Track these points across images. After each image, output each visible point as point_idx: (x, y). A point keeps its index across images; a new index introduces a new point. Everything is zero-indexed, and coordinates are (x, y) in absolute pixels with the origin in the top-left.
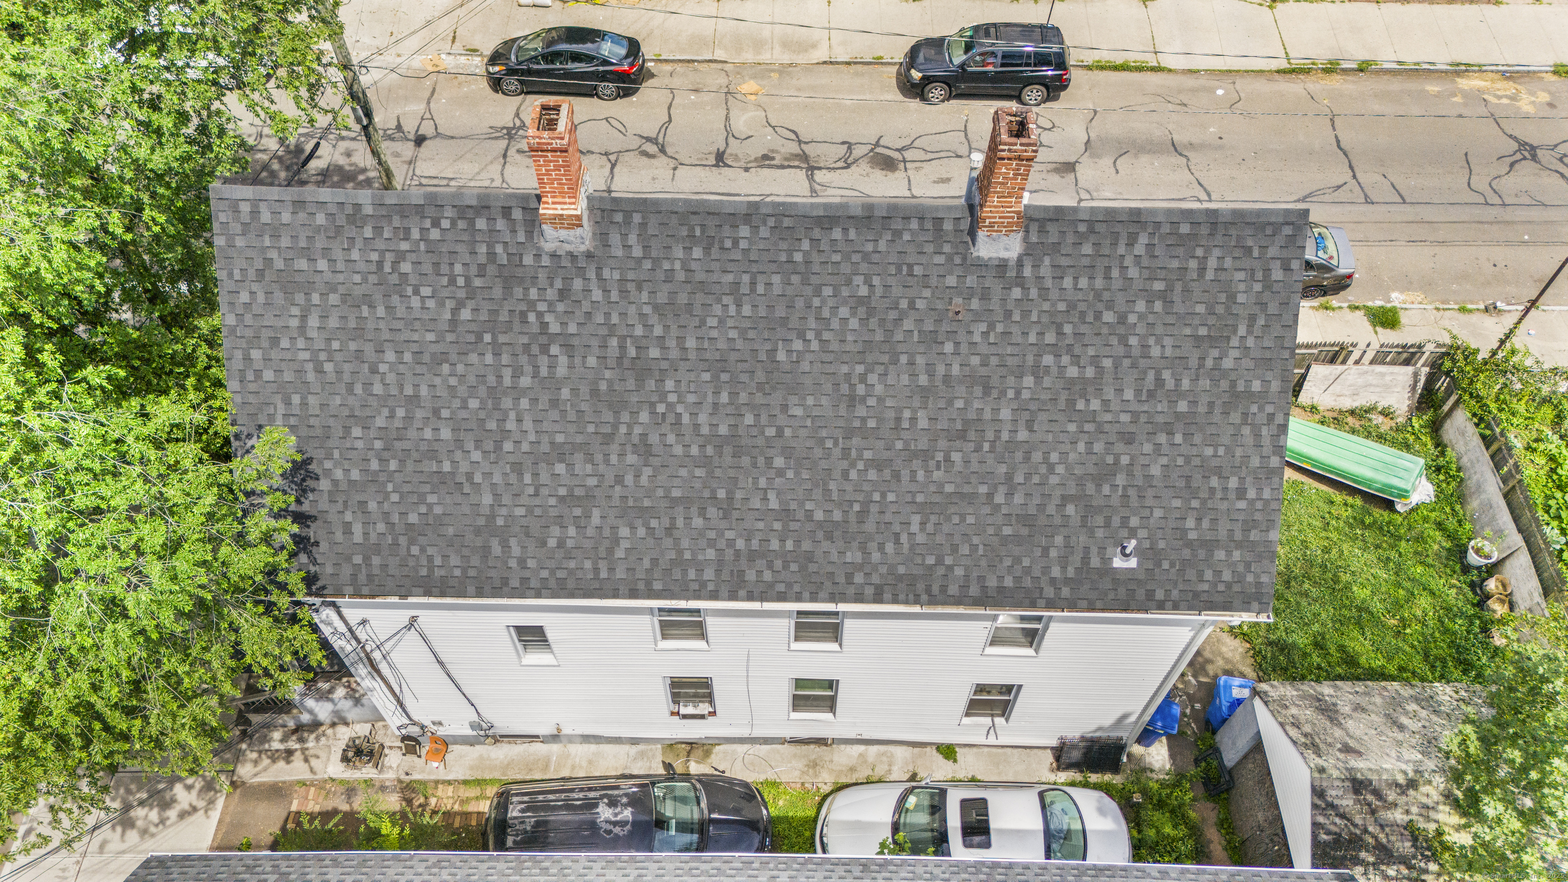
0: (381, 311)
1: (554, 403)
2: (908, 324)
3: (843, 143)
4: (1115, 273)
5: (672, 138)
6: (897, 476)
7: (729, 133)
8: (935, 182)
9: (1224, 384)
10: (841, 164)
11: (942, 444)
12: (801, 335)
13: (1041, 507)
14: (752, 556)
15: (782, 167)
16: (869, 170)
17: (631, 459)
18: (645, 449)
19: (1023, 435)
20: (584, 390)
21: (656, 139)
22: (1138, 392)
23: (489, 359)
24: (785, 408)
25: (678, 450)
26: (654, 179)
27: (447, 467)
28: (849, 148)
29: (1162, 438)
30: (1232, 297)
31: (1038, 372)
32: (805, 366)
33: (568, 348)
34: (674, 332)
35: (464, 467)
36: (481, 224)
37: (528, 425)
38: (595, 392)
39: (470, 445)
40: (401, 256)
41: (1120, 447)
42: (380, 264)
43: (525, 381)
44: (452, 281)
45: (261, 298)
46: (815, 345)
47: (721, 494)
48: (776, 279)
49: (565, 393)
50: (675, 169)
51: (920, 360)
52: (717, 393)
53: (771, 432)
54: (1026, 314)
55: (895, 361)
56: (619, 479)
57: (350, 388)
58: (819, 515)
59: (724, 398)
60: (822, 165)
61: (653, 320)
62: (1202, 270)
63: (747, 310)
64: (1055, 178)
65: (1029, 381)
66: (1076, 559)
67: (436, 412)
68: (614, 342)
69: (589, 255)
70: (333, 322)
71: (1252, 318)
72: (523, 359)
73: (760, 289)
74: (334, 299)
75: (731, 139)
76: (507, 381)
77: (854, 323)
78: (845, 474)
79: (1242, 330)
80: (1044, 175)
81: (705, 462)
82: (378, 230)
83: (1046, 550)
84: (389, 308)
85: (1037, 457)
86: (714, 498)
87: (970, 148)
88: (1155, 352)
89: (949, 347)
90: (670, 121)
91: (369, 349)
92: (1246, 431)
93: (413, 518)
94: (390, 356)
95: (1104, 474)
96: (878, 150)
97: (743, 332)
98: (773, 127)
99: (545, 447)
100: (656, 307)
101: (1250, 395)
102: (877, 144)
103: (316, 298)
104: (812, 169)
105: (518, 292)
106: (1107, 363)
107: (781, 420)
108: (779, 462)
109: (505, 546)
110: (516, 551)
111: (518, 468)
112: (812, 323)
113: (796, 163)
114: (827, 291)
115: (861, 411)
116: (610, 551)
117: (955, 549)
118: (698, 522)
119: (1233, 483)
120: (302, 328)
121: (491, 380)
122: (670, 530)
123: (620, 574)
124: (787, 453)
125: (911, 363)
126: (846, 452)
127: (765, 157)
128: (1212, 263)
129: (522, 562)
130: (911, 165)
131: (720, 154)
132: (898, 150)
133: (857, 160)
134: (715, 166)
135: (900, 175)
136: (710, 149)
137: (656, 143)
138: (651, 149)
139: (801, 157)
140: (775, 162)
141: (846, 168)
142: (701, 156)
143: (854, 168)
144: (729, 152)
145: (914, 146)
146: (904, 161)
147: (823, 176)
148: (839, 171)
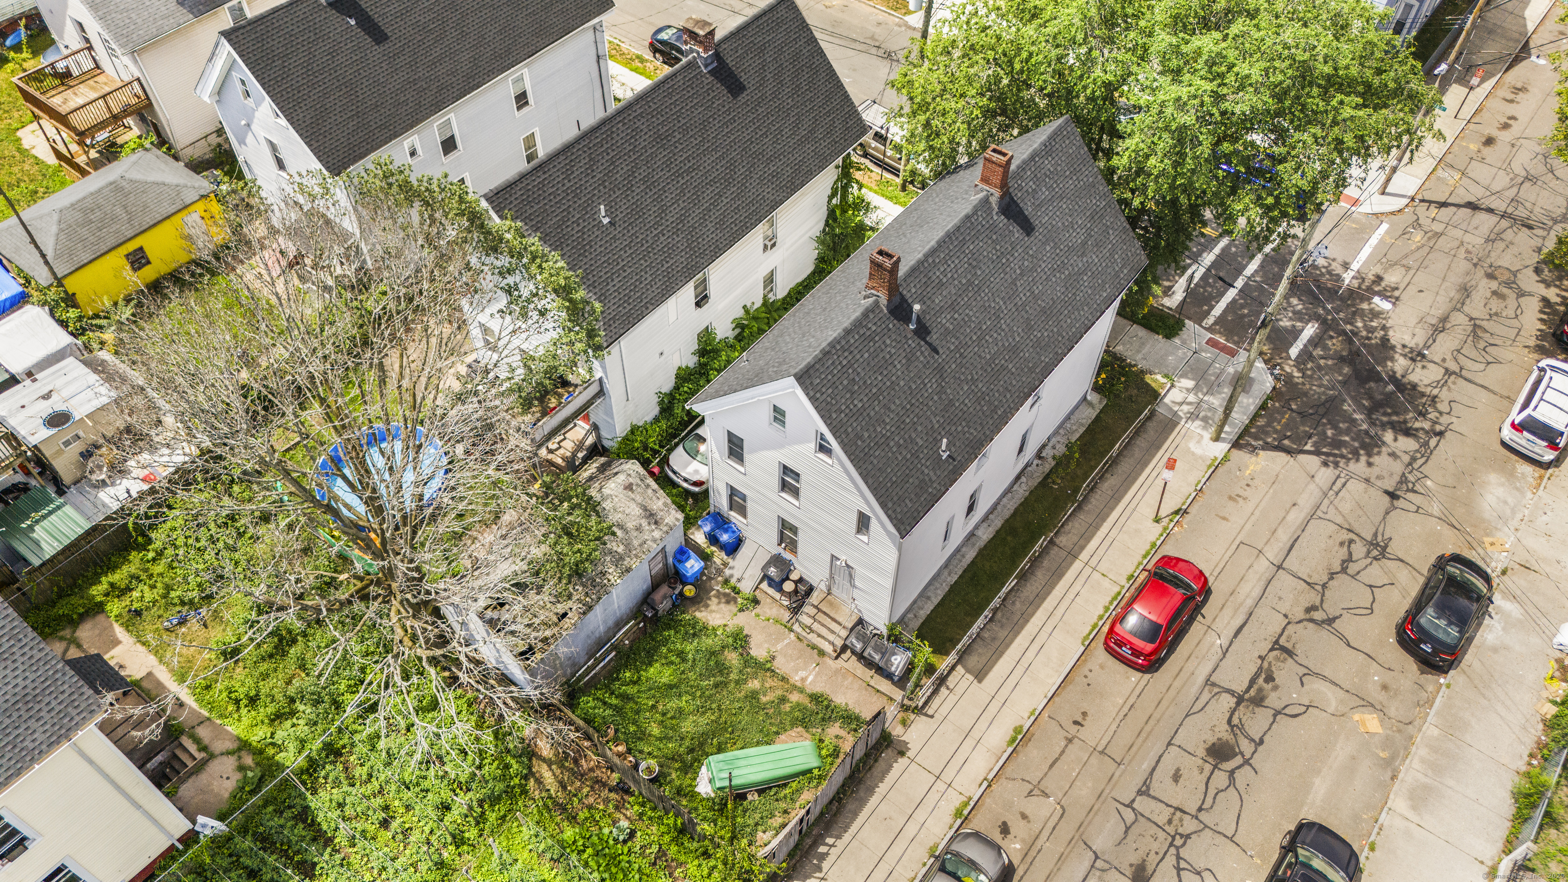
3: (1261, 742)
5: (1324, 634)
7: (1310, 673)
8: (1178, 770)
10: (1235, 721)
15: (1252, 682)
16: (1220, 735)
21: (1330, 625)
26: (1280, 598)
28: (1253, 740)
50: (1286, 616)
60: (1241, 707)
64: (1135, 859)
75: (1306, 671)
80: (1141, 853)
87: (1206, 826)
90: (1349, 645)
96: (1238, 760)
98: (1308, 707)
102: (1247, 762)
104: (1240, 700)
113: (1252, 692)
127: (1270, 678)
130: (1208, 768)
131: (1289, 653)
132: (1232, 772)
133: (1235, 735)
134: (1276, 642)
135: (1201, 752)
136: (1298, 651)
137: (1323, 622)
138: (1318, 615)
139: (1259, 701)
140: (1261, 681)
141: (1229, 721)
142: (1293, 640)
143: (1227, 727)
144: (1290, 660)
145: (1232, 787)
146: (1215, 767)
147: (1228, 702)
148: (1228, 715)
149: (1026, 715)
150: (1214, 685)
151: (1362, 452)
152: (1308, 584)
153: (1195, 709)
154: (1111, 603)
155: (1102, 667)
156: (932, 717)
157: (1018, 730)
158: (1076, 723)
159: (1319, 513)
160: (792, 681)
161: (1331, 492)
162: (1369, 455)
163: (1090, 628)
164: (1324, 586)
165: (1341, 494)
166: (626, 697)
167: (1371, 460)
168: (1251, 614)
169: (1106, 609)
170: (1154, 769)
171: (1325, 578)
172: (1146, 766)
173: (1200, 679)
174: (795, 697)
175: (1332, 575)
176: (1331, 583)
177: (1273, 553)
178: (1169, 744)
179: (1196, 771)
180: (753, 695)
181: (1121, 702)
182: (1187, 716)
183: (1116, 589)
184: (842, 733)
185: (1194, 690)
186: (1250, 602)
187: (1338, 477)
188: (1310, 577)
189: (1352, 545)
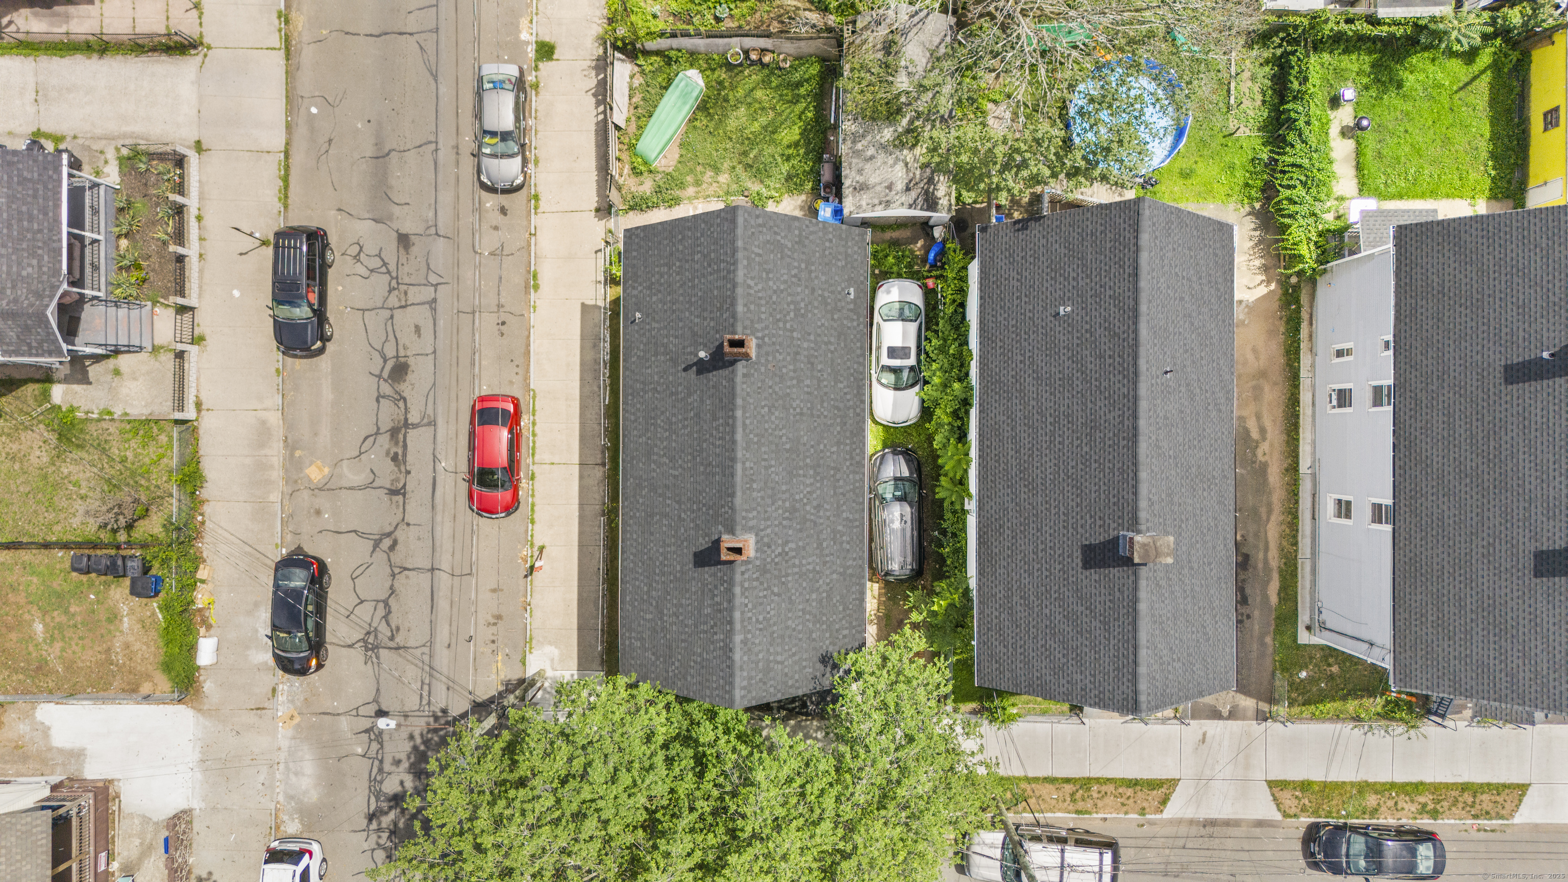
0: (775, 628)
1: (804, 548)
2: (777, 389)
3: (378, 401)
4: (760, 295)
5: (375, 529)
6: (826, 393)
7: (369, 486)
8: (419, 336)
9: (796, 247)
10: (401, 404)
11: (815, 373)
12: (781, 437)
13: (835, 329)
14: (852, 458)
15: (405, 446)
16: (406, 384)
17: (821, 513)
18: (818, 507)
19: (812, 337)
20: (800, 535)
21: (375, 540)
22: (799, 285)
23: (790, 578)
24: (805, 444)
25: (818, 492)
26: (419, 539)
27: (824, 595)
28: (383, 397)
29: (813, 275)
30: (768, 241)
31: (792, 330)
32: (791, 435)
33: (787, 542)
34: (780, 496)
35: (825, 587)
36: (746, 585)
37: (810, 560)
38: (801, 530)
39: (817, 585)
40: (757, 620)
41: (816, 294)
42: (761, 630)
43: (797, 562)
44: (765, 596)
45: (772, 682)
46: (784, 431)
47: (832, 472)
48: (763, 449)
49: (801, 544)
50: (408, 524)
51: (789, 383)
52: (799, 475)
53: (812, 450)
54: (774, 336)
55: (788, 394)
56: (828, 518)
57: (800, 640)
58: (838, 428)
59: (801, 472)
60: (402, 418)
61: (776, 505)
62: (759, 255)
63: (773, 463)
64: (414, 250)
65: (795, 334)
66: (851, 314)
67: (808, 601)
68: (784, 522)
69: (757, 535)
70: (779, 649)
71: (776, 233)
72: (790, 563)
73: (766, 456)
74: (772, 650)
75: (374, 485)
76: (796, 570)
77: (777, 413)
78: (825, 417)
79: (779, 238)
80: (412, 257)
81: (822, 479)
82: (749, 632)
83: (849, 328)
84: (774, 624)
85: (819, 331)
86: (833, 476)
87: (383, 308)
88: (785, 277)
89: (784, 370)
90: (355, 531)
91: (788, 632)
92: (811, 237)
93: (841, 608)
94: (790, 623)
95: (824, 302)
96: (385, 374)
97: (781, 464)
98: (361, 454)
99: (818, 552)
100: (773, 504)
101: (800, 235)
102: (379, 377)
103: (772, 658)
104: (406, 424)
105: (768, 566)
106: (789, 299)
107: (808, 446)
108: (822, 447)
109: (848, 567)
110: (850, 562)
111: (825, 563)
112: (777, 433)
113: (401, 436)
114: (767, 426)
115: (805, 410)
116: (851, 521)
117: (849, 368)
118: (841, 483)
119: (827, 244)
120: (782, 663)
121: (797, 577)
122: (843, 494)
123: (857, 516)
124: (819, 443)
125: (789, 387)
126: (819, 417)
127: (395, 458)
128: (757, 250)
129: (854, 559)
130: (402, 353)
131: (393, 492)
132: (385, 361)
133: (397, 392)
134: (404, 495)
135: (411, 361)
136: (386, 498)
137: (381, 540)
138: (387, 543)
139: (394, 432)
140: (400, 452)
141: (405, 400)
142: (394, 506)
143: (404, 395)
144: (388, 486)
145: (379, 348)
146: (397, 357)
147: (414, 418)
148: (409, 405)
149: (538, 303)
150: (429, 424)
151: (422, 748)
152: (406, 569)
153: (432, 393)
154: (534, 442)
156: (596, 252)
157: (536, 287)
158: (503, 323)
159: (426, 650)
160: (701, 200)
161: (427, 681)
162: (415, 748)
163: (537, 408)
164: (393, 575)
165: (419, 684)
166: (795, 100)
167: (412, 744)
168: (433, 507)
169: (534, 435)
170: (435, 324)
171: (396, 585)
172: (441, 323)
173: (440, 422)
174: (691, 191)
175: (393, 591)
176: (390, 583)
177: (443, 579)
178: (434, 352)
179: (407, 343)
181: (483, 363)
182: (434, 384)
183: (537, 457)
184: (641, 188)
185: (440, 410)
186: (439, 518)
187: (429, 703)
188: (407, 577)
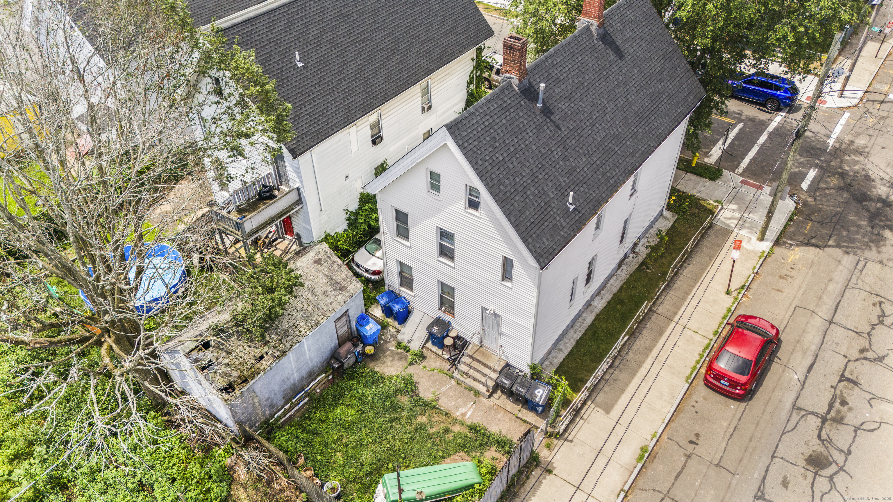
3: (849, 452)
5: (877, 368)
7: (877, 397)
8: (785, 478)
10: (824, 436)
15: (831, 406)
16: (814, 448)
21: (881, 361)
26: (837, 344)
28: (842, 451)
50: (845, 356)
60: (826, 426)
75: (871, 395)
96: (833, 468)
98: (880, 423)
102: (842, 469)
104: (824, 420)
113: (833, 413)
127: (844, 403)
130: (810, 475)
131: (855, 383)
132: (831, 478)
133: (826, 448)
134: (842, 375)
135: (802, 462)
136: (861, 381)
137: (875, 359)
138: (870, 355)
139: (839, 420)
140: (837, 404)
141: (819, 437)
142: (855, 374)
143: (818, 441)
144: (857, 389)
145: (833, 490)
146: (816, 474)
147: (814, 422)
148: (817, 432)
149: (649, 437)
150: (799, 409)
151: (872, 245)
152: (857, 333)
153: (789, 428)
154: (704, 351)
155: (705, 399)
156: (571, 441)
157: (644, 449)
158: (691, 442)
159: (851, 284)
160: (453, 416)
161: (856, 271)
162: (878, 246)
163: (690, 370)
164: (869, 334)
165: (864, 271)
166: (317, 433)
167: (880, 249)
168: (817, 356)
169: (701, 356)
170: (764, 478)
171: (868, 329)
172: (757, 475)
173: (788, 405)
174: (457, 429)
175: (873, 327)
176: (873, 331)
177: (825, 312)
178: (773, 457)
179: (801, 479)
180: (422, 428)
181: (726, 424)
182: (783, 434)
183: (707, 341)
184: (498, 455)
185: (785, 413)
186: (814, 348)
187: (859, 260)
188: (857, 328)
189: (883, 305)
